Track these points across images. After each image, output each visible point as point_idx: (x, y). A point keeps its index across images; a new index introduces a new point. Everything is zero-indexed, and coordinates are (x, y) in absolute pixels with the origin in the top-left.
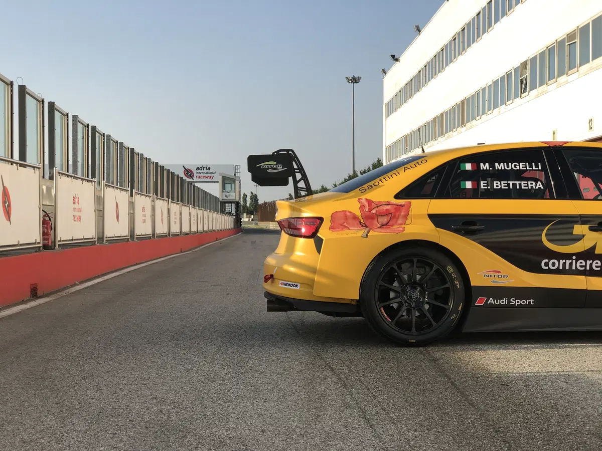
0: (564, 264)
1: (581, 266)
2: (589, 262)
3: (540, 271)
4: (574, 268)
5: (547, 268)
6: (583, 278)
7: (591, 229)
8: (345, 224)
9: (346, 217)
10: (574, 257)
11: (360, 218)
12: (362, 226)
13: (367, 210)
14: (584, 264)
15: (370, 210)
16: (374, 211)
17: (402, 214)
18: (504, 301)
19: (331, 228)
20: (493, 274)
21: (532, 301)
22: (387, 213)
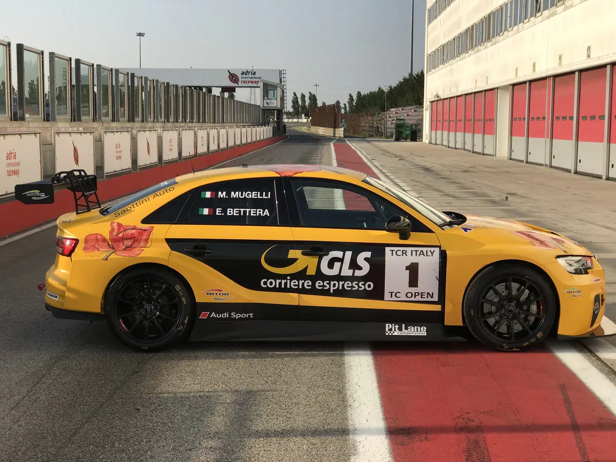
0: (280, 284)
1: (294, 285)
2: (301, 282)
3: (260, 289)
4: (288, 287)
5: (266, 286)
6: (296, 295)
7: (303, 254)
8: (96, 246)
9: (97, 240)
10: (289, 278)
11: (109, 240)
12: (110, 248)
13: (115, 234)
14: (297, 283)
15: (118, 234)
16: (120, 235)
17: (144, 238)
18: (226, 315)
19: (85, 249)
20: (215, 292)
21: (251, 314)
22: (131, 237)
